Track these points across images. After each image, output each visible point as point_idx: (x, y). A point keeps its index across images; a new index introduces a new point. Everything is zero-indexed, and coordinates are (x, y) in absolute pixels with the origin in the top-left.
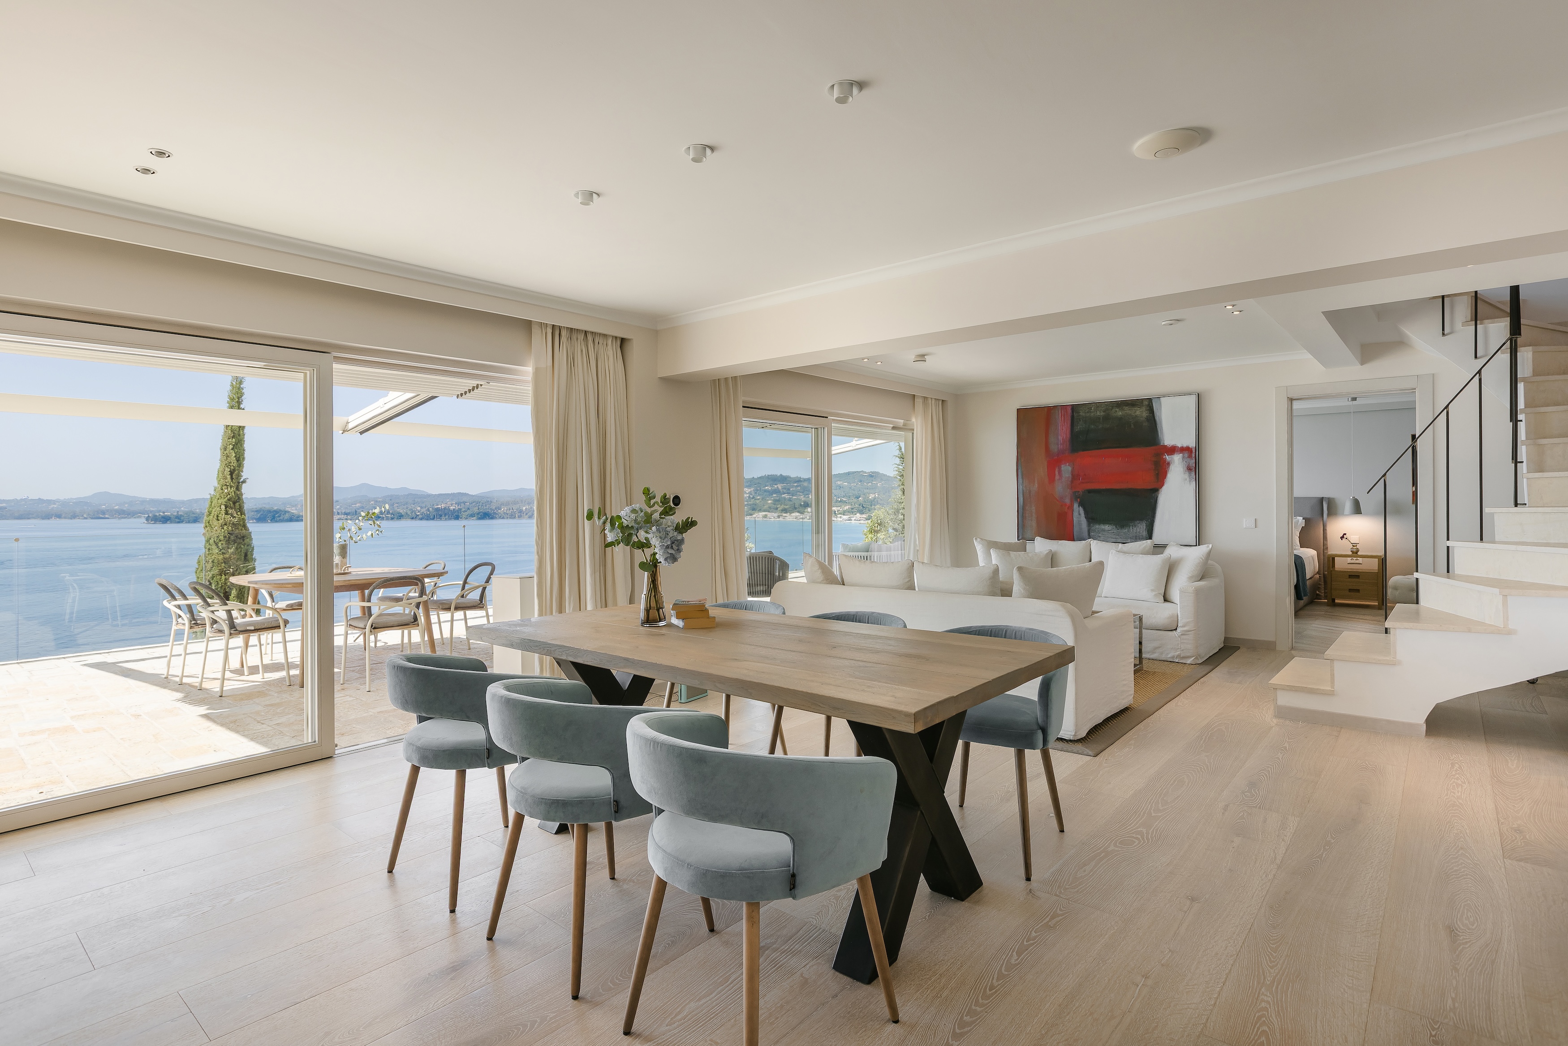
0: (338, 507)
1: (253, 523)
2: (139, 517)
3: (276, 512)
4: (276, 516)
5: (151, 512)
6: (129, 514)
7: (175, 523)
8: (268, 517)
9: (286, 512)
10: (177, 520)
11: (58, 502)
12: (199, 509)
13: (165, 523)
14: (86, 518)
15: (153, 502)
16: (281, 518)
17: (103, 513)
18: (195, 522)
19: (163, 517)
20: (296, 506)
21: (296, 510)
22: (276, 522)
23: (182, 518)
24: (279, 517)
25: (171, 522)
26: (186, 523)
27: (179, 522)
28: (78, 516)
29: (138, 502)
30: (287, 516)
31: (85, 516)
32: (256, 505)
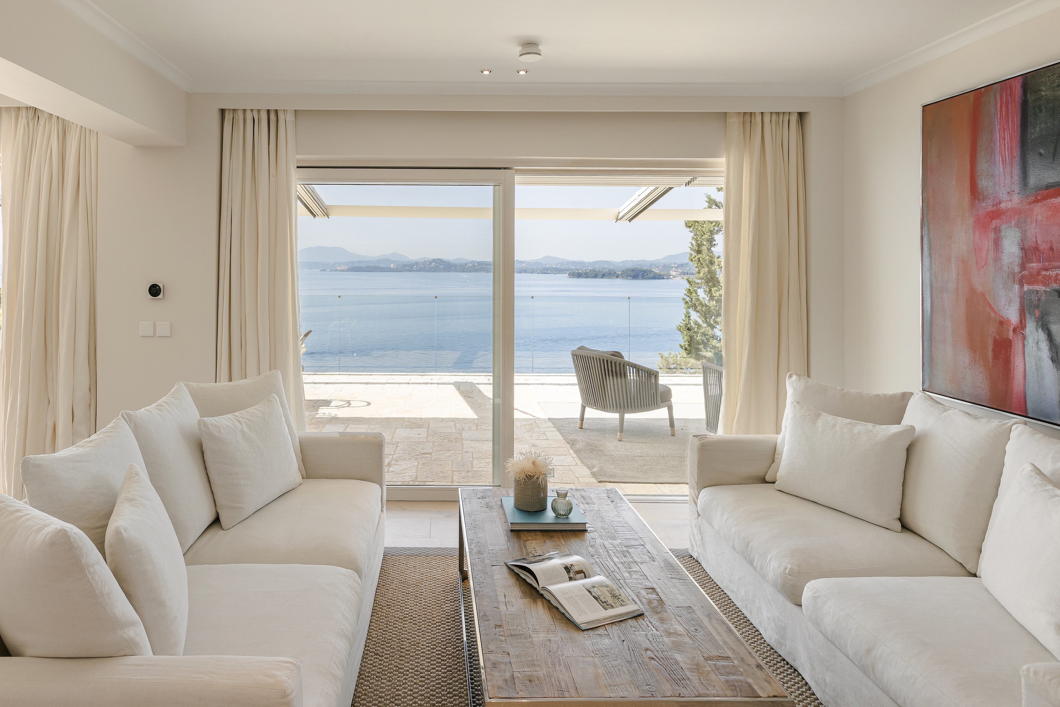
0: (688, 268)
1: (630, 279)
2: (566, 273)
3: (645, 271)
4: (645, 274)
5: (572, 269)
6: (560, 271)
7: (584, 278)
8: (640, 275)
9: (651, 271)
10: (585, 276)
11: (526, 262)
12: (598, 268)
13: (579, 278)
14: (538, 273)
15: (574, 263)
16: (648, 276)
17: (547, 269)
18: (595, 278)
19: (578, 274)
20: (658, 267)
21: (659, 270)
22: (645, 279)
23: (588, 275)
24: (647, 275)
25: (582, 277)
26: (591, 278)
27: (586, 277)
28: (535, 272)
29: (565, 263)
30: (652, 275)
31: (538, 272)
32: (633, 266)
